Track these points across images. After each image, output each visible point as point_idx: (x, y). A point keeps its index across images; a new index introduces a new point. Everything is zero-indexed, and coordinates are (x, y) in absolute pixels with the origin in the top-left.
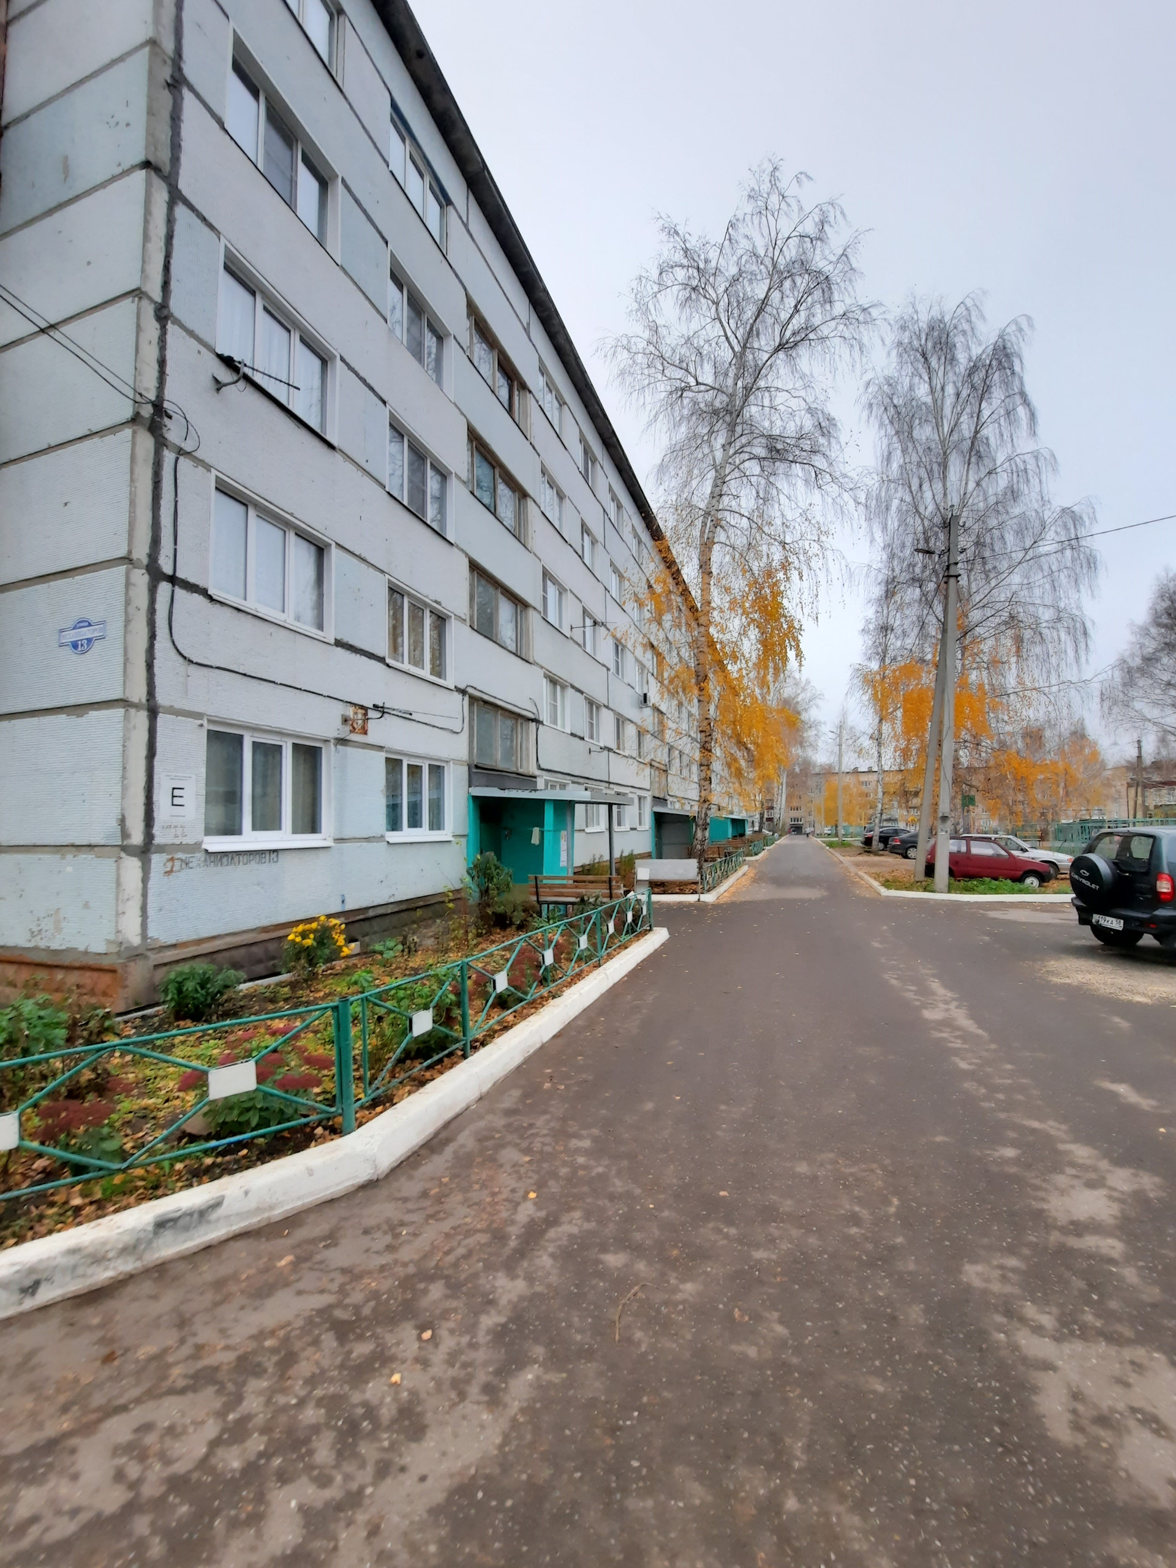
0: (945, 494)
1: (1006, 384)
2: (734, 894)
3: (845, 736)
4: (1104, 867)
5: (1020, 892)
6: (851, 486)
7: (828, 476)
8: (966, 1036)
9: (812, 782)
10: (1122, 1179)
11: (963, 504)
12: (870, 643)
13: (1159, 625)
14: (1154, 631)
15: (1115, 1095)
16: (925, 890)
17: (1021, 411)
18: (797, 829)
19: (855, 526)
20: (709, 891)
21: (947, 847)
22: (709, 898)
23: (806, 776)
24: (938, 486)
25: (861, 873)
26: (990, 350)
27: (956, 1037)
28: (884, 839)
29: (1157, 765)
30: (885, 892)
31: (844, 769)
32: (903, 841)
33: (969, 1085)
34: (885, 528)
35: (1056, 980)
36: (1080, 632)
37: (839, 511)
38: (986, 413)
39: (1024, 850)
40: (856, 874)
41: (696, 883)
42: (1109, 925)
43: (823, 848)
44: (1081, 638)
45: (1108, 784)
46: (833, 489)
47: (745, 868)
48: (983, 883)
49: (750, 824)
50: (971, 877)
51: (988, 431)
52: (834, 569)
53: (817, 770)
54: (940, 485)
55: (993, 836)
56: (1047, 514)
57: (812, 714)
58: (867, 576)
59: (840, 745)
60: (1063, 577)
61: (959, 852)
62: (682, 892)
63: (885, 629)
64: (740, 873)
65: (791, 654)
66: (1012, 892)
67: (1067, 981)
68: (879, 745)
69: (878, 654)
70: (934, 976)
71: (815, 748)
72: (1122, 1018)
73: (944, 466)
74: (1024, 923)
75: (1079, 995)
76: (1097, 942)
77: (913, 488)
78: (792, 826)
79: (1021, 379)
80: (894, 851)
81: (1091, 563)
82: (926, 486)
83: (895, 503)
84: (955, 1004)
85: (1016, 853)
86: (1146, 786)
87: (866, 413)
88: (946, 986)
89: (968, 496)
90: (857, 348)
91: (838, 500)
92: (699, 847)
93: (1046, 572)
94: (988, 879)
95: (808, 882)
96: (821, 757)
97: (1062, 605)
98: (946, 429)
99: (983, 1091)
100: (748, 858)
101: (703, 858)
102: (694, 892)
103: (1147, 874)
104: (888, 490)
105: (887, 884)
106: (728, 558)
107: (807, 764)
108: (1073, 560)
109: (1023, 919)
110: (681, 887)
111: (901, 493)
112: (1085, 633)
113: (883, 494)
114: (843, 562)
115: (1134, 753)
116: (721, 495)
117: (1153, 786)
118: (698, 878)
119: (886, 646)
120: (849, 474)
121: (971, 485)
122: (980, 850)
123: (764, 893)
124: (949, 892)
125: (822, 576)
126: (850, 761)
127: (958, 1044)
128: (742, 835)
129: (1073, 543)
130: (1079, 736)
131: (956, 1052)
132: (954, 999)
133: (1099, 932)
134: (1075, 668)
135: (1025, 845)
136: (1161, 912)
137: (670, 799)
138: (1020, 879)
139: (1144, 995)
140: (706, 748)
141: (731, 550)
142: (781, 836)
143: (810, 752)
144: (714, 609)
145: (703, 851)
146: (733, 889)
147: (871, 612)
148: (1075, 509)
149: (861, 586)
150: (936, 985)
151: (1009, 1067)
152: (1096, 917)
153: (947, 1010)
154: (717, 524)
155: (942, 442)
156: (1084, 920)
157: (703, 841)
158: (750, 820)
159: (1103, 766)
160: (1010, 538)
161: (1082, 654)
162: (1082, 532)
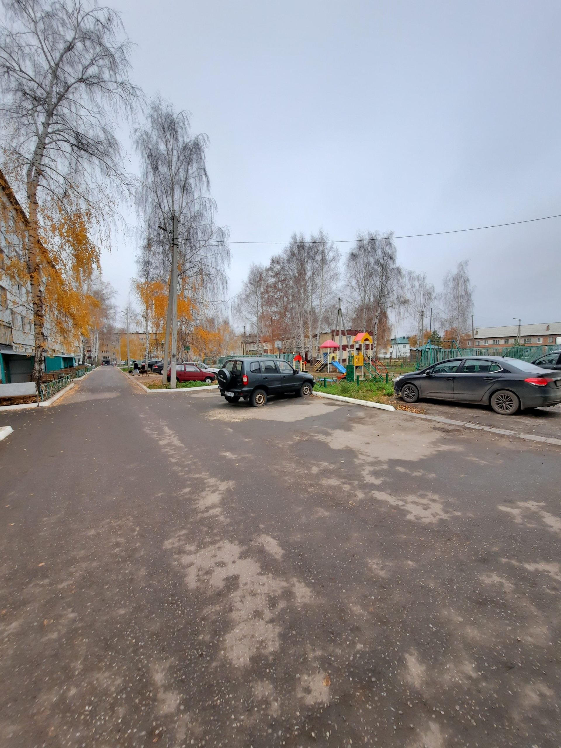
0: (173, 204)
1: (198, 163)
2: (63, 400)
3: (130, 315)
4: (228, 374)
5: (204, 385)
6: (127, 182)
7: (113, 171)
8: (176, 448)
9: (113, 338)
10: (223, 486)
11: (181, 212)
12: (141, 269)
13: (251, 284)
14: (249, 285)
15: (225, 456)
16: (167, 388)
17: (204, 177)
18: (107, 362)
19: (129, 205)
20: (45, 400)
21: (176, 368)
22: (45, 404)
23: (110, 334)
24: (170, 199)
25: (138, 383)
26: (192, 142)
27: (172, 450)
28: (150, 366)
29: (250, 336)
30: (149, 391)
31: (131, 331)
32: (159, 367)
33: (175, 468)
34: (145, 211)
35: (212, 418)
36: (225, 281)
37: (120, 193)
38: (190, 172)
39: (206, 368)
40: (136, 384)
41: (36, 396)
42: (230, 395)
43: (120, 372)
44: (225, 283)
45: (236, 342)
46: (117, 180)
47: (72, 385)
48: (190, 383)
49: (77, 360)
50: (186, 380)
51: (191, 181)
52: (119, 224)
53: (116, 331)
54: (171, 199)
55: (195, 363)
56: (213, 228)
57: (112, 301)
58: (136, 233)
59: (127, 319)
60: (219, 257)
61: (181, 370)
62: (25, 402)
63: (147, 263)
64: (68, 388)
65: (94, 266)
66: (201, 386)
67: (215, 418)
68: (146, 320)
69: (144, 275)
70: (166, 425)
71: (114, 319)
72: (231, 428)
73: (172, 188)
74: (203, 398)
75: (220, 422)
76: (227, 402)
77: (159, 195)
78: (104, 361)
79: (204, 163)
80: (155, 371)
81: (228, 253)
82: (164, 196)
83: (150, 200)
84: (173, 435)
85: (203, 370)
86: (246, 343)
87: (135, 146)
88: (170, 428)
89: (183, 209)
90: (129, 107)
91: (120, 187)
92: (37, 374)
93: (213, 253)
94: (192, 381)
95: (109, 389)
96: (118, 325)
97: (218, 268)
98: (173, 172)
99: (180, 469)
100: (74, 379)
101: (39, 381)
102: (35, 401)
103: (240, 375)
104: (146, 191)
105: (150, 387)
106: (49, 198)
107: (110, 329)
108: (222, 251)
109: (204, 396)
110: (25, 399)
111: (153, 195)
112: (226, 282)
113: (144, 193)
114: (123, 221)
115: (243, 330)
116: (42, 155)
117: (249, 343)
118: (37, 393)
119: (148, 272)
120: (126, 175)
121: (184, 204)
122: (190, 369)
123: (83, 397)
124: (177, 388)
125: (112, 226)
126: (133, 328)
127: (172, 452)
128: (72, 366)
129: (222, 243)
130: (226, 323)
131: (172, 456)
132: (173, 434)
133: (227, 398)
134: (223, 296)
135: (206, 366)
136: (245, 389)
137: (15, 346)
138: (204, 381)
139: (239, 419)
140: (38, 314)
141: (51, 194)
142: (97, 366)
143: (111, 322)
144: (40, 228)
145: (40, 377)
146: (63, 397)
147: (139, 252)
148: (223, 229)
149: (133, 237)
150: (166, 429)
151: (191, 456)
152: (226, 392)
153: (170, 439)
154: (39, 173)
155: (172, 178)
156: (222, 395)
157: (40, 371)
158: (76, 358)
159: (234, 335)
160: (199, 234)
161: (225, 290)
162: (225, 240)
